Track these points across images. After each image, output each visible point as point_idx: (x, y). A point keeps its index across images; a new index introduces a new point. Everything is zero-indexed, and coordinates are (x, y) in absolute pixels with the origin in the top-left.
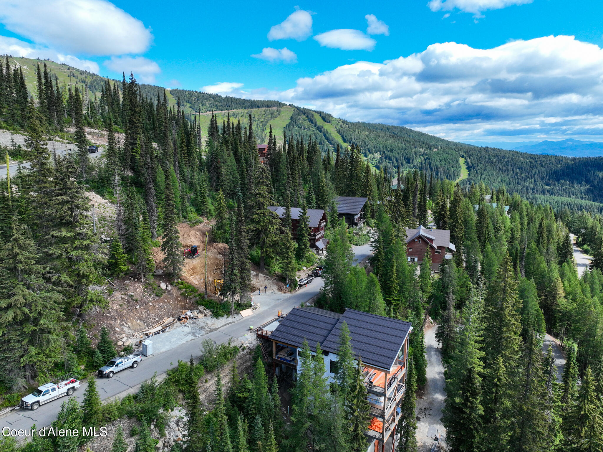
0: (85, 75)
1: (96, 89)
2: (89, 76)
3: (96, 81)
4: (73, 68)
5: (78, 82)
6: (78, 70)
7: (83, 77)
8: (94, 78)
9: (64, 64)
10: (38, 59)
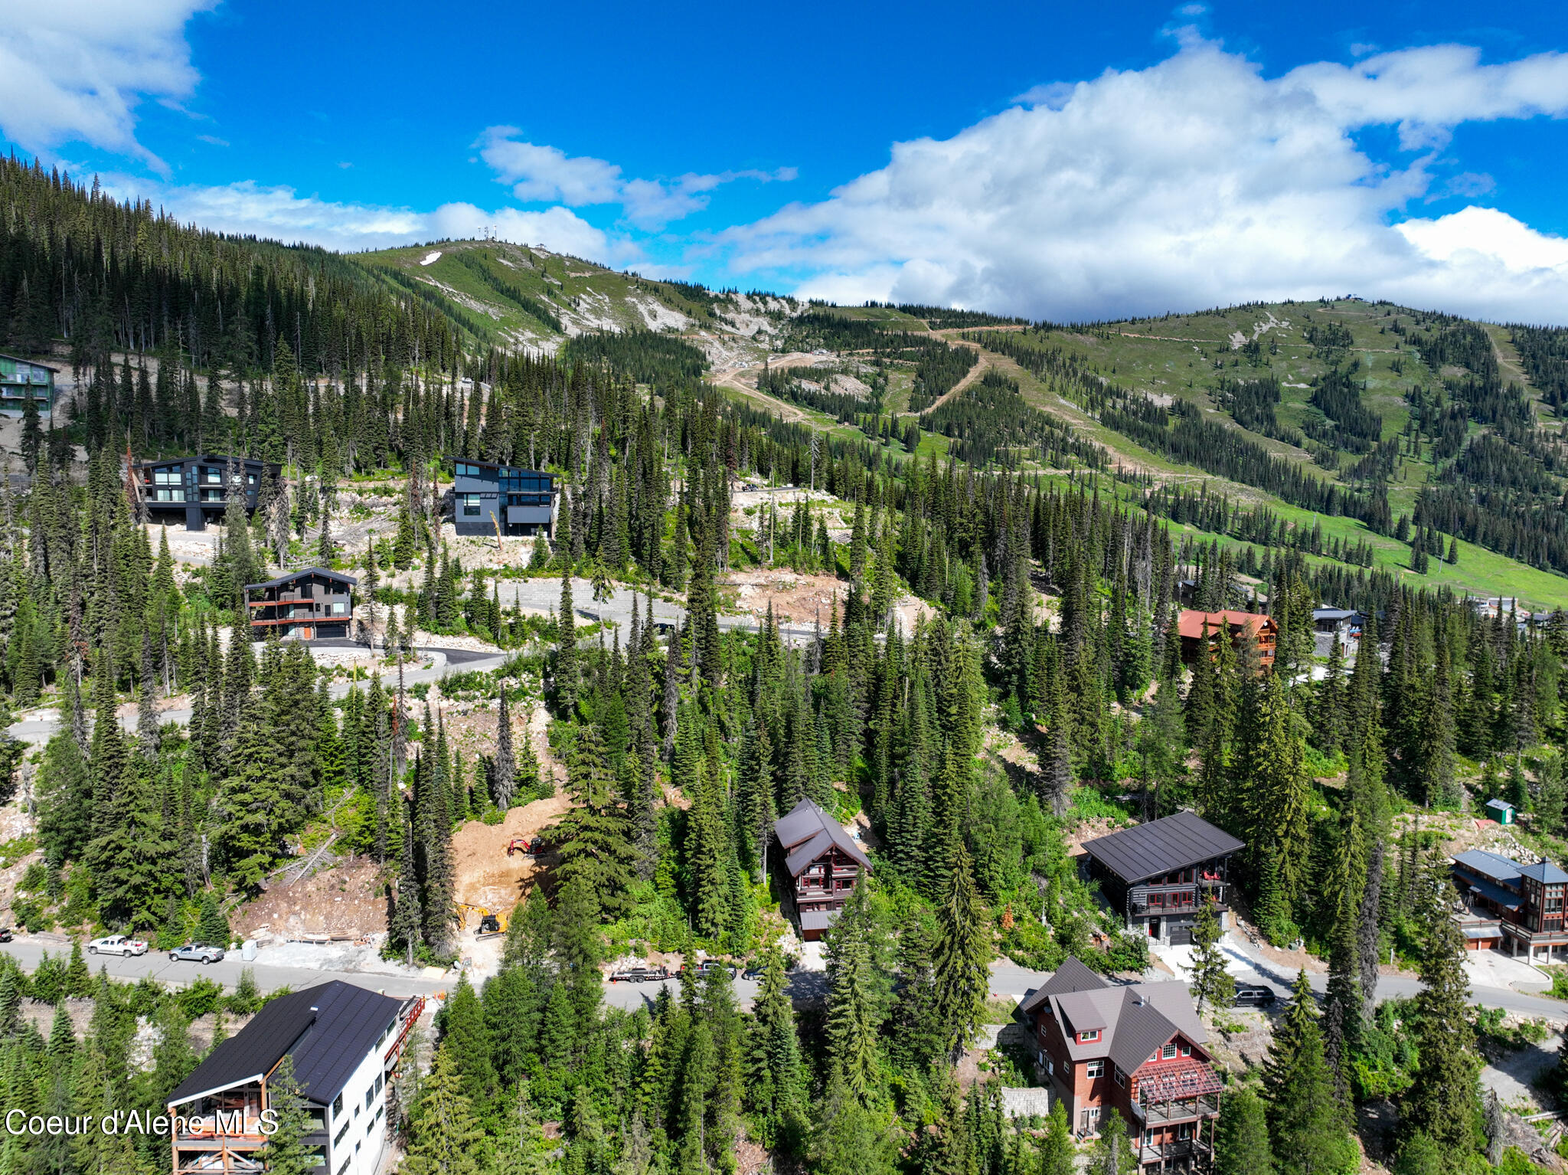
0: (1428, 322)
1: (1443, 359)
2: (1437, 324)
3: (1453, 334)
4: (1401, 310)
5: (1402, 345)
6: (1412, 313)
7: (1419, 330)
8: (1452, 327)
9: (1382, 303)
10: (1322, 301)
